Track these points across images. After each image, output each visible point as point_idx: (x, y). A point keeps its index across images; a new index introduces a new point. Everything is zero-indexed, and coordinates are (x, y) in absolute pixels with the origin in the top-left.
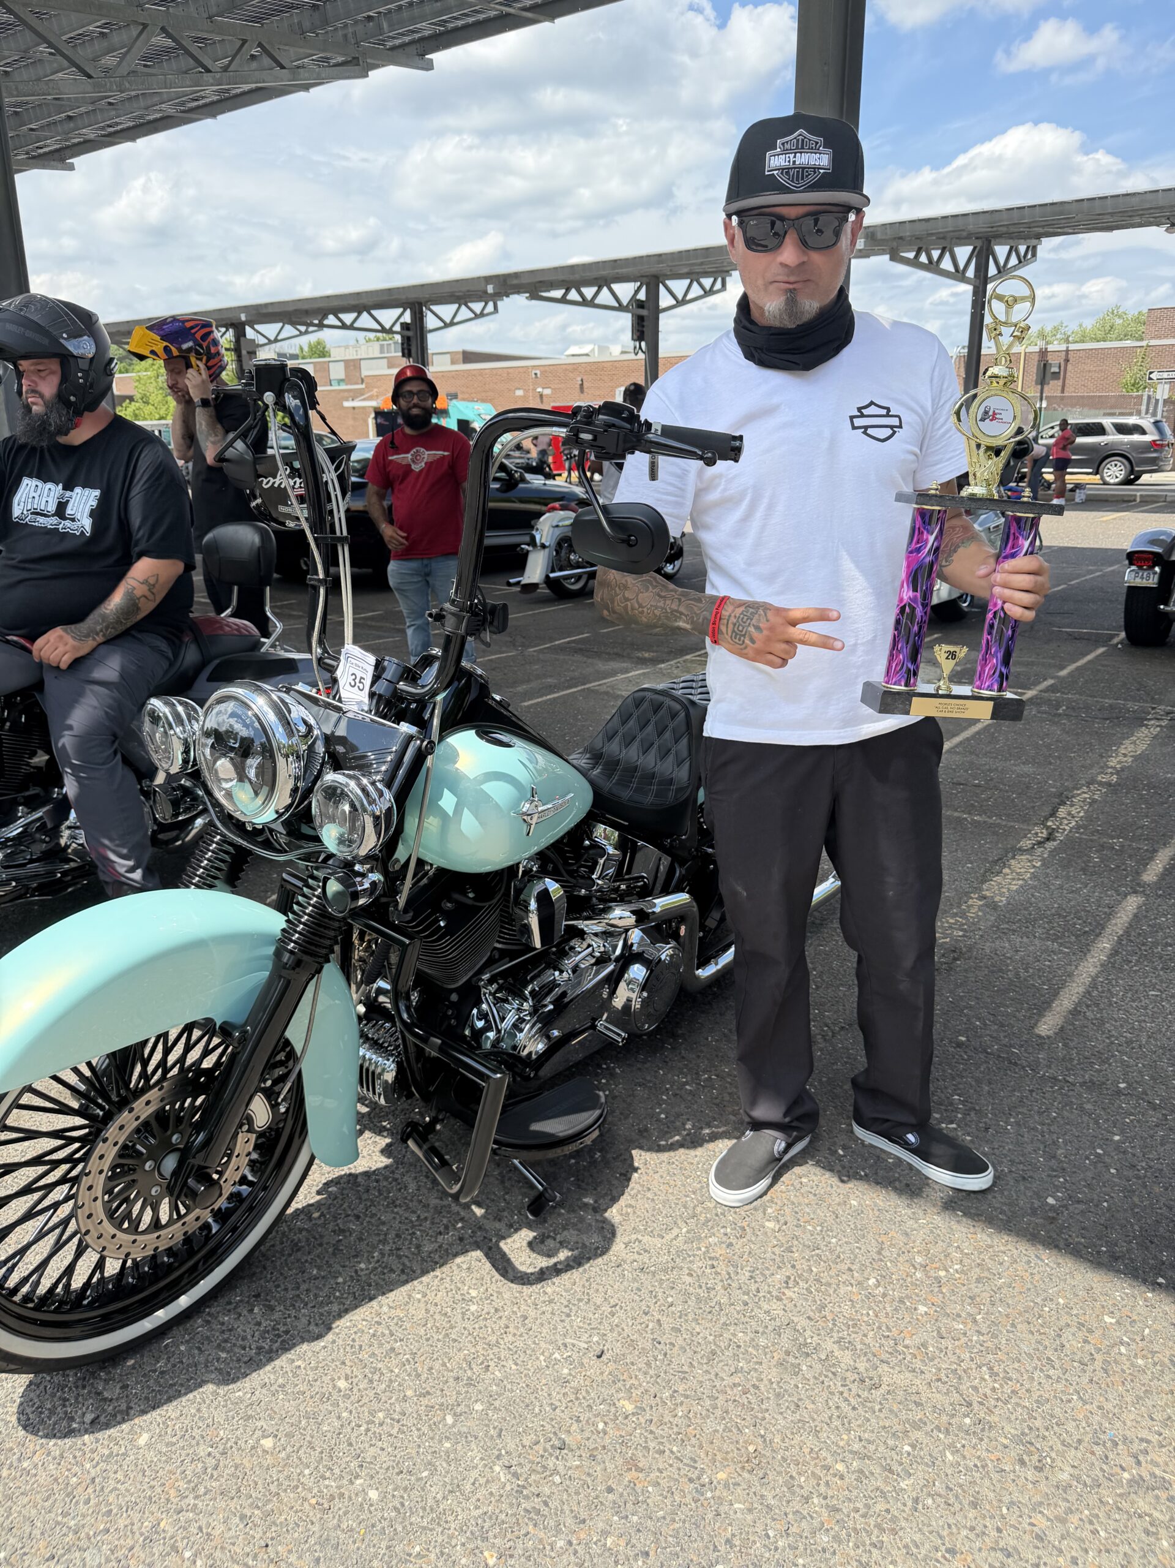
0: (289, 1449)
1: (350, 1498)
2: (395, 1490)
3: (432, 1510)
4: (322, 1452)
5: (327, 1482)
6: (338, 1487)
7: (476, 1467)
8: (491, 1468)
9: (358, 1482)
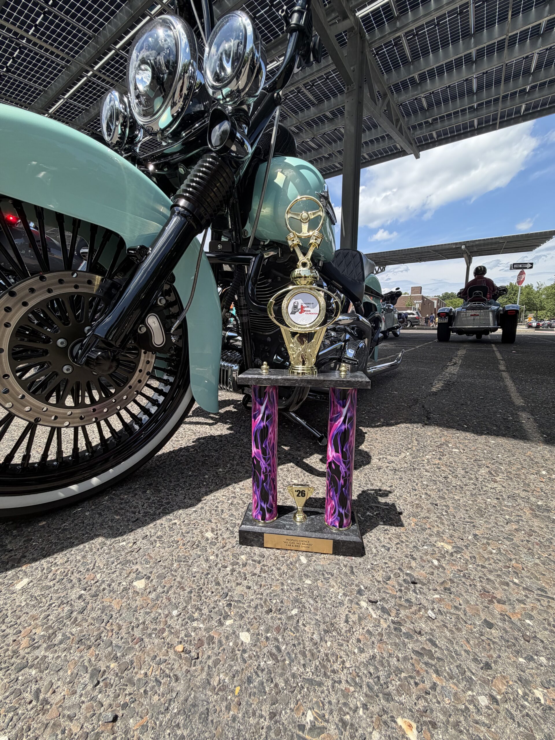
0: (160, 590)
1: (220, 642)
2: (267, 631)
3: (313, 655)
4: (191, 592)
5: (195, 624)
6: (208, 630)
7: (341, 603)
8: (357, 604)
9: (228, 622)
